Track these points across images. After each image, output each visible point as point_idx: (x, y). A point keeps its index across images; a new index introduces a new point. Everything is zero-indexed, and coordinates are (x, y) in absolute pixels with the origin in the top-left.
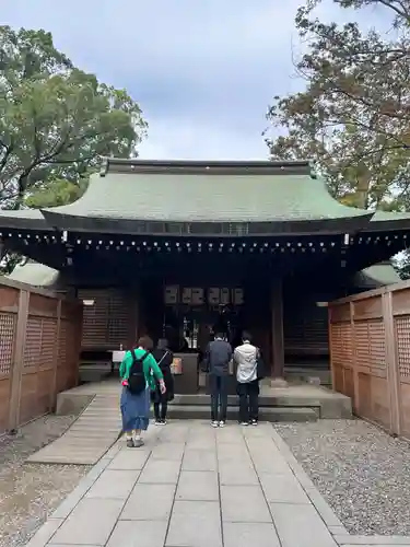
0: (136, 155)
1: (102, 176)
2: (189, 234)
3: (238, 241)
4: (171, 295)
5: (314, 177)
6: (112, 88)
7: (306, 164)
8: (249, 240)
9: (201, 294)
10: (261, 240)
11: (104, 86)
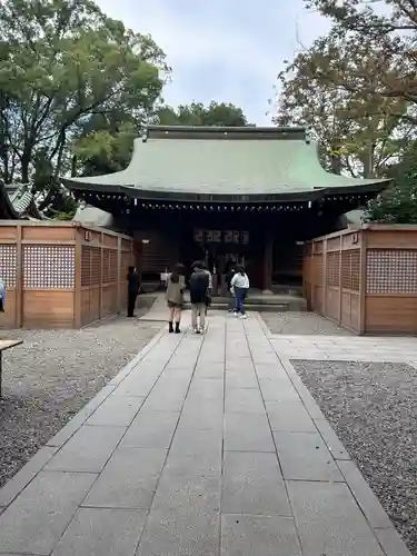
0: (162, 101)
1: (144, 141)
2: (212, 201)
3: (243, 205)
4: (198, 236)
5: (308, 143)
6: (138, 35)
7: (303, 130)
8: (250, 205)
9: (219, 235)
10: (257, 205)
11: (131, 32)
